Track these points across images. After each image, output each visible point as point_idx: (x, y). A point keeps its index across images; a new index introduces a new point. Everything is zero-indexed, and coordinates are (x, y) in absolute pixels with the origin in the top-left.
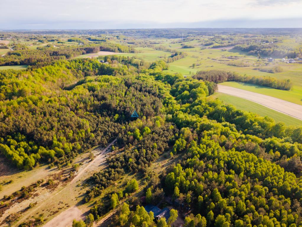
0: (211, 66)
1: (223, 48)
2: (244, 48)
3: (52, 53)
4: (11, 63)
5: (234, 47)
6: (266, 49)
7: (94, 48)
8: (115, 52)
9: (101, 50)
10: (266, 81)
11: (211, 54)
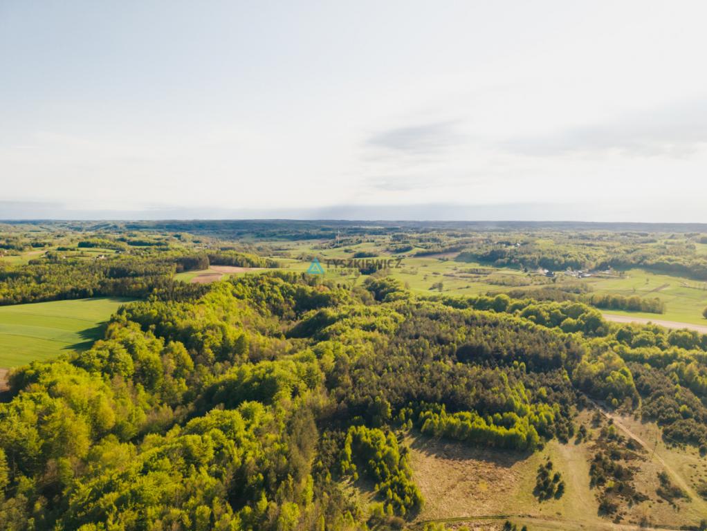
0: (466, 286)
1: (441, 256)
2: (482, 256)
3: (108, 271)
4: (71, 293)
5: (458, 253)
6: (527, 256)
7: (200, 259)
8: (242, 266)
9: (212, 264)
10: (632, 301)
11: (425, 266)
